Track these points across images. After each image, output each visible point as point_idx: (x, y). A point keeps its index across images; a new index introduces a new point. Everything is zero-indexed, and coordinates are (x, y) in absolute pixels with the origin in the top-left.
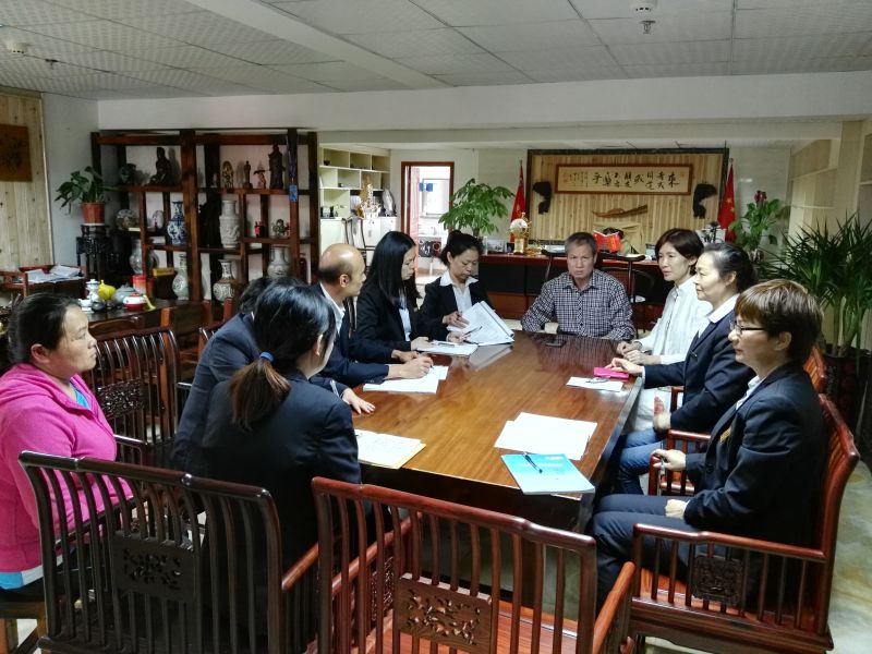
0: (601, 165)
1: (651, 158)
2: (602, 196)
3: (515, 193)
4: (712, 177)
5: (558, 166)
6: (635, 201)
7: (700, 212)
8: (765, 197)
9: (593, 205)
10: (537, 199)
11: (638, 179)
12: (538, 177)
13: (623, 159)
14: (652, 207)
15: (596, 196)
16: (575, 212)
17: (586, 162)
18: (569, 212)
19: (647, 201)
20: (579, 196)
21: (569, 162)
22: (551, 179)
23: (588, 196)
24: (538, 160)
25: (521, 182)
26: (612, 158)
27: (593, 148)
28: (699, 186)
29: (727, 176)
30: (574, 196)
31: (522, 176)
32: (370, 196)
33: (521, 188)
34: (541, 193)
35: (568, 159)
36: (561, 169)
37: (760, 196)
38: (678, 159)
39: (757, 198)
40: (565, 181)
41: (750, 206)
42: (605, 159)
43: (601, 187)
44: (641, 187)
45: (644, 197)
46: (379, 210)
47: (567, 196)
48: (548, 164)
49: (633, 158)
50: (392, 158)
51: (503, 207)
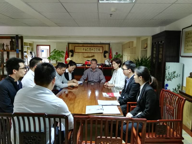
0: (84, 46)
1: (95, 45)
2: (85, 53)
3: (66, 52)
4: (107, 49)
5: (75, 46)
6: (92, 54)
7: (105, 57)
8: (118, 53)
9: (83, 55)
10: (70, 54)
11: (92, 49)
12: (70, 49)
13: (89, 45)
14: (95, 55)
15: (84, 53)
16: (79, 57)
17: (81, 46)
18: (78, 56)
19: (94, 54)
20: (80, 53)
21: (77, 46)
22: (74, 49)
23: (82, 53)
24: (70, 45)
25: (67, 50)
26: (86, 45)
27: (82, 43)
28: (105, 51)
29: (110, 49)
30: (79, 53)
31: (67, 48)
32: (29, 53)
33: (67, 51)
34: (71, 52)
35: (77, 45)
36: (75, 47)
37: (117, 53)
38: (100, 45)
39: (116, 53)
40: (77, 50)
41: (115, 55)
42: (85, 45)
43: (84, 51)
44: (93, 51)
45: (94, 53)
46: (31, 56)
47: (77, 53)
48: (73, 46)
49: (91, 45)
50: (34, 44)
51: (63, 55)
